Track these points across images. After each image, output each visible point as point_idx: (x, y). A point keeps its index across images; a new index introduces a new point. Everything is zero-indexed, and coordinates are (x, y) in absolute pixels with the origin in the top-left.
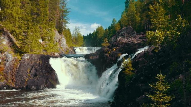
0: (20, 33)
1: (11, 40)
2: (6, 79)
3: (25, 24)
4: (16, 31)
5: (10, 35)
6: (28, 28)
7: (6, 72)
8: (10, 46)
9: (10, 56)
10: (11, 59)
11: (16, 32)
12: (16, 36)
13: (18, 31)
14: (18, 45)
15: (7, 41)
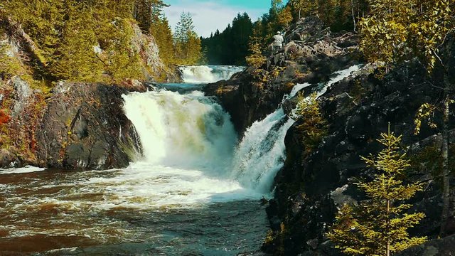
0: (47, 30)
1: (25, 47)
2: (16, 141)
3: (58, 8)
4: (37, 24)
5: (24, 35)
6: (67, 18)
7: (15, 127)
8: (25, 63)
9: (24, 87)
10: (25, 95)
11: (37, 26)
12: (38, 36)
13: (41, 24)
14: (43, 60)
15: (16, 49)
